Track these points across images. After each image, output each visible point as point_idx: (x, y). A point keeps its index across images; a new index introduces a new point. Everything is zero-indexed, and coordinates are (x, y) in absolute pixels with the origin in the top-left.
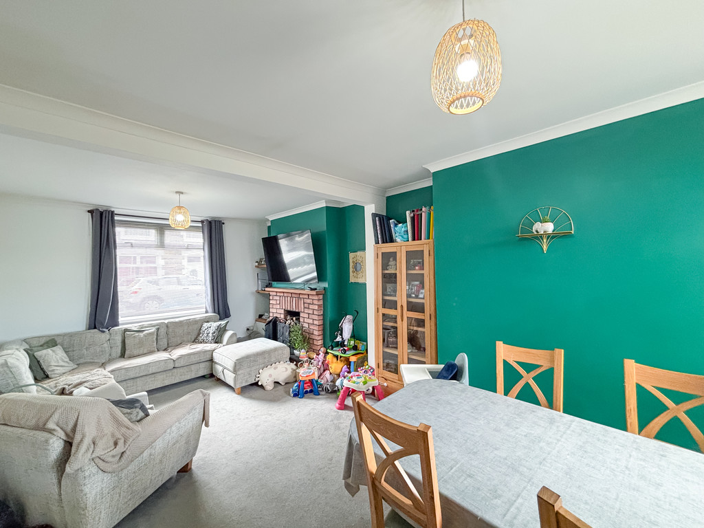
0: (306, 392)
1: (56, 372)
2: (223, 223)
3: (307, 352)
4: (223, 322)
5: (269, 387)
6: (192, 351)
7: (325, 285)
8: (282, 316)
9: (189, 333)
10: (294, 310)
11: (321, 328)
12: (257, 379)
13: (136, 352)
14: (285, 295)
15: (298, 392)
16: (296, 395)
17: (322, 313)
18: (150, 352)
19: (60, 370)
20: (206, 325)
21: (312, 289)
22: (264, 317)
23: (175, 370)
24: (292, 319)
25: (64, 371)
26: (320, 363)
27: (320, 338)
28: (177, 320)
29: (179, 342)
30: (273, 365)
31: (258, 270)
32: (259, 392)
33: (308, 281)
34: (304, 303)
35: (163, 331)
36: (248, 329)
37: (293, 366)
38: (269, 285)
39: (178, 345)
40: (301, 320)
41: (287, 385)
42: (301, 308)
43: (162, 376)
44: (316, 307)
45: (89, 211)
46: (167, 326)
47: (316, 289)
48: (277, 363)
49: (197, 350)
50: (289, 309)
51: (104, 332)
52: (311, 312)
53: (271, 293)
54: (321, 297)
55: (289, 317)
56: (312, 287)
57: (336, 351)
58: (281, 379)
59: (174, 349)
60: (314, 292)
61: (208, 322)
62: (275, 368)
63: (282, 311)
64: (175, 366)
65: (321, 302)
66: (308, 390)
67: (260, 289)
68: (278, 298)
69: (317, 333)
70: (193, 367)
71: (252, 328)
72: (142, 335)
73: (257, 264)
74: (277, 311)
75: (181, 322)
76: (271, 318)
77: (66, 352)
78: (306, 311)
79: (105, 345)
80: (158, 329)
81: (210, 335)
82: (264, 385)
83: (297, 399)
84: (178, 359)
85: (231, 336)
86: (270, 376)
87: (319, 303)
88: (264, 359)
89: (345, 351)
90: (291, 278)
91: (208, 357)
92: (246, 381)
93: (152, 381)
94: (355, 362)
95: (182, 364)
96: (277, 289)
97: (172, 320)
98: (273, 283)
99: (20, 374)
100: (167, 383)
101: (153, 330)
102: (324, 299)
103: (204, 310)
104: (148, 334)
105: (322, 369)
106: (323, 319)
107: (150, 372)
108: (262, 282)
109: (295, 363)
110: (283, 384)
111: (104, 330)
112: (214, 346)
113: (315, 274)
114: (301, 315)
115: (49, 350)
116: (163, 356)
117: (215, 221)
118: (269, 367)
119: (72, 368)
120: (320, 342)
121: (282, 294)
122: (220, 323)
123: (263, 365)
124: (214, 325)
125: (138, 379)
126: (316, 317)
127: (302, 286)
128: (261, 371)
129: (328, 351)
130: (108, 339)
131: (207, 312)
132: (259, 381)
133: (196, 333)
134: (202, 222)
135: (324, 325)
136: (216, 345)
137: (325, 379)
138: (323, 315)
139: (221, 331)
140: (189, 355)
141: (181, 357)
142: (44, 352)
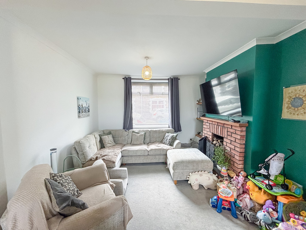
0: (224, 208)
1: (107, 146)
2: (179, 79)
3: (228, 170)
4: (175, 135)
5: (196, 187)
6: (157, 148)
7: (251, 119)
8: (211, 137)
9: (159, 137)
10: (219, 135)
11: (242, 155)
12: (187, 179)
13: (135, 143)
14: (213, 123)
15: (217, 205)
16: (214, 206)
17: (244, 142)
18: (140, 144)
19: (109, 145)
20: (167, 134)
21: (235, 121)
22: (200, 134)
23: (149, 156)
24: (217, 141)
25: (110, 146)
26: (240, 185)
27: (241, 162)
28: (155, 129)
29: (155, 141)
30: (200, 172)
31: (198, 106)
32: (188, 189)
33: (231, 115)
34: (227, 131)
35: (147, 135)
36: (191, 140)
37: (215, 177)
38: (204, 116)
39: (153, 143)
40: (224, 143)
41: (209, 191)
42: (225, 135)
43: (143, 158)
44: (239, 137)
45: (123, 78)
46: (150, 132)
47: (239, 122)
48: (203, 172)
49: (160, 148)
50: (215, 133)
51: (126, 131)
52: (233, 139)
53: (204, 121)
54: (244, 129)
55: (215, 139)
56: (236, 119)
57: (258, 181)
58: (205, 185)
59: (151, 144)
60: (238, 125)
61: (168, 133)
62: (201, 175)
63: (211, 134)
64: (148, 154)
65: (244, 134)
66: (227, 207)
67: (199, 117)
68: (208, 124)
69: (237, 158)
70: (157, 157)
71: (193, 139)
72: (138, 135)
73: (197, 102)
74: (207, 133)
75: (156, 131)
76: (203, 137)
77: (113, 137)
78: (229, 138)
79: (126, 137)
80: (145, 133)
81: (168, 140)
82: (192, 185)
83: (214, 211)
84: (150, 151)
85: (178, 144)
86: (197, 180)
87: (242, 134)
88: (194, 165)
89: (271, 187)
90: (220, 112)
91: (164, 153)
92: (180, 178)
93: (138, 159)
94: (284, 204)
95: (152, 154)
96: (209, 119)
97: (153, 129)
98: (206, 114)
99: (84, 147)
100: (145, 162)
101: (143, 133)
102: (247, 131)
103: (168, 126)
104: (141, 135)
105: (241, 191)
106: (245, 148)
107: (138, 155)
108: (200, 113)
109: (217, 175)
110: (206, 188)
111: (126, 130)
112: (169, 147)
113: (240, 109)
114: (225, 140)
115: (107, 136)
116: (144, 147)
117: (175, 78)
118: (196, 173)
119: (113, 145)
120: (241, 166)
121: (211, 122)
122: (173, 134)
123: (192, 170)
124: (171, 135)
125: (133, 157)
126: (238, 145)
127: (227, 118)
128: (190, 174)
129: (249, 177)
130: (127, 134)
131: (169, 127)
132: (188, 180)
133: (162, 137)
134: (168, 79)
135: (245, 152)
136: (170, 147)
137: (245, 204)
138: (246, 144)
139: (174, 139)
140: (156, 150)
141: (152, 150)
142: (105, 136)
